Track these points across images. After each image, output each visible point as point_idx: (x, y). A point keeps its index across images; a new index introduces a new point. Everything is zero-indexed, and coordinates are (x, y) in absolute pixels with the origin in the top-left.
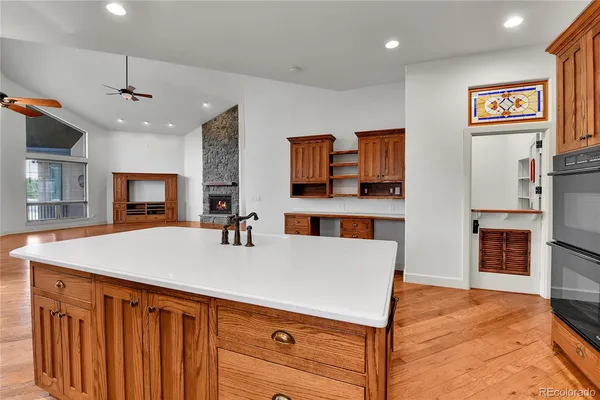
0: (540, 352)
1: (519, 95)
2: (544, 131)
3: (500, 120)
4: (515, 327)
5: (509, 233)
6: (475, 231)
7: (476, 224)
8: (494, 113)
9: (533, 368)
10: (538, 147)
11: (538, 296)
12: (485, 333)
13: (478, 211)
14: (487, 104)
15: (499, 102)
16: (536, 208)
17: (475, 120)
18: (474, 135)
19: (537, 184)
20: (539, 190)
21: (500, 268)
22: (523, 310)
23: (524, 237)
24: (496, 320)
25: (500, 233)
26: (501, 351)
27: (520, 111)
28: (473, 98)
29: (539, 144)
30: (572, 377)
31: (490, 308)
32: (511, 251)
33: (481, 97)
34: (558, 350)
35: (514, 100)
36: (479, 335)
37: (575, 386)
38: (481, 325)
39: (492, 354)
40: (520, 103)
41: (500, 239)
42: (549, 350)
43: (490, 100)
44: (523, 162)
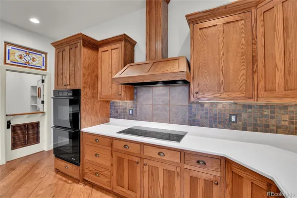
0: (51, 176)
1: (34, 56)
2: (45, 75)
3: (24, 65)
4: (37, 171)
5: (29, 125)
6: (8, 127)
7: (9, 123)
8: (20, 61)
9: (50, 185)
10: (42, 82)
11: (44, 151)
12: (23, 183)
13: (10, 115)
14: (16, 55)
15: (23, 56)
16: (41, 111)
17: (8, 61)
18: (7, 70)
19: (42, 99)
20: (43, 102)
21: (25, 144)
22: (39, 161)
23: (37, 125)
24: (28, 172)
25: (24, 125)
26: (34, 187)
27: (34, 63)
28: (7, 48)
29: (43, 81)
30: (64, 179)
31: (22, 168)
32: (30, 134)
33: (13, 50)
34: (58, 171)
35: (32, 57)
36: (20, 187)
37: (66, 181)
38: (19, 180)
39: (30, 192)
40: (35, 60)
41: (24, 129)
42: (54, 173)
43: (18, 53)
44: (34, 88)
